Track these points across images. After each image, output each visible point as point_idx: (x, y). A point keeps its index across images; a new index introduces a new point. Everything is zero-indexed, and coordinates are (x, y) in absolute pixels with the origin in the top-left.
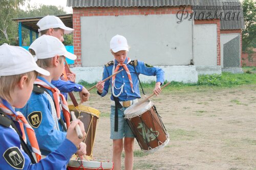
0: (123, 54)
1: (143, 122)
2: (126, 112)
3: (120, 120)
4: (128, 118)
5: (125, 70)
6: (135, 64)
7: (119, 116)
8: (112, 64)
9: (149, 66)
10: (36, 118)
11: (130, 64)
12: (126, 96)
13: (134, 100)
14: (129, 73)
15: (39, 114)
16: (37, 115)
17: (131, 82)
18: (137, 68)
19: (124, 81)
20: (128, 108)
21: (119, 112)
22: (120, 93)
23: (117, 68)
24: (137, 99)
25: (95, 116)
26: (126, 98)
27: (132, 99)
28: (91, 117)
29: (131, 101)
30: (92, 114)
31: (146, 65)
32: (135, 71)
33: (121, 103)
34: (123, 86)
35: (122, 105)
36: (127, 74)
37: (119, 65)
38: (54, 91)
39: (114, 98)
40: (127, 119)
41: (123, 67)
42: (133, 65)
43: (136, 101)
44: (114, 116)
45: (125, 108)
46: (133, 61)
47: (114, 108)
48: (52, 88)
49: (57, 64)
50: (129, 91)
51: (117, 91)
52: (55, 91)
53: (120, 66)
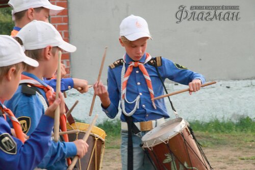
0: (142, 46)
1: (171, 152)
2: (145, 138)
3: (136, 153)
4: (148, 147)
5: (141, 73)
6: (158, 63)
7: (135, 146)
8: (120, 64)
9: (181, 67)
10: (24, 124)
11: (149, 63)
12: (145, 113)
13: (158, 120)
14: (148, 78)
15: (27, 120)
16: (24, 121)
17: (152, 91)
18: (162, 70)
19: (140, 89)
20: (149, 133)
21: (134, 139)
22: (135, 109)
23: (130, 70)
24: (163, 119)
25: (99, 140)
26: (145, 117)
27: (155, 119)
28: (95, 140)
29: (154, 122)
30: (96, 135)
31: (178, 65)
32: (158, 74)
33: (137, 124)
34: (138, 97)
35: (139, 128)
36: (145, 79)
37: (133, 64)
38: (46, 90)
39: (125, 118)
40: (147, 149)
41: (137, 68)
42: (155, 65)
43: (162, 121)
44: (126, 147)
45: (145, 132)
46: (155, 59)
47: (127, 134)
48: (44, 87)
49: (48, 57)
50: (149, 105)
51: (129, 107)
52: (48, 90)
53: (134, 67)
